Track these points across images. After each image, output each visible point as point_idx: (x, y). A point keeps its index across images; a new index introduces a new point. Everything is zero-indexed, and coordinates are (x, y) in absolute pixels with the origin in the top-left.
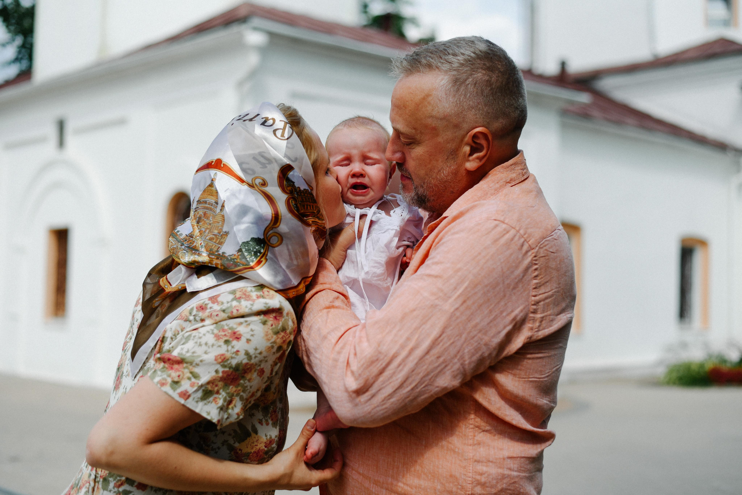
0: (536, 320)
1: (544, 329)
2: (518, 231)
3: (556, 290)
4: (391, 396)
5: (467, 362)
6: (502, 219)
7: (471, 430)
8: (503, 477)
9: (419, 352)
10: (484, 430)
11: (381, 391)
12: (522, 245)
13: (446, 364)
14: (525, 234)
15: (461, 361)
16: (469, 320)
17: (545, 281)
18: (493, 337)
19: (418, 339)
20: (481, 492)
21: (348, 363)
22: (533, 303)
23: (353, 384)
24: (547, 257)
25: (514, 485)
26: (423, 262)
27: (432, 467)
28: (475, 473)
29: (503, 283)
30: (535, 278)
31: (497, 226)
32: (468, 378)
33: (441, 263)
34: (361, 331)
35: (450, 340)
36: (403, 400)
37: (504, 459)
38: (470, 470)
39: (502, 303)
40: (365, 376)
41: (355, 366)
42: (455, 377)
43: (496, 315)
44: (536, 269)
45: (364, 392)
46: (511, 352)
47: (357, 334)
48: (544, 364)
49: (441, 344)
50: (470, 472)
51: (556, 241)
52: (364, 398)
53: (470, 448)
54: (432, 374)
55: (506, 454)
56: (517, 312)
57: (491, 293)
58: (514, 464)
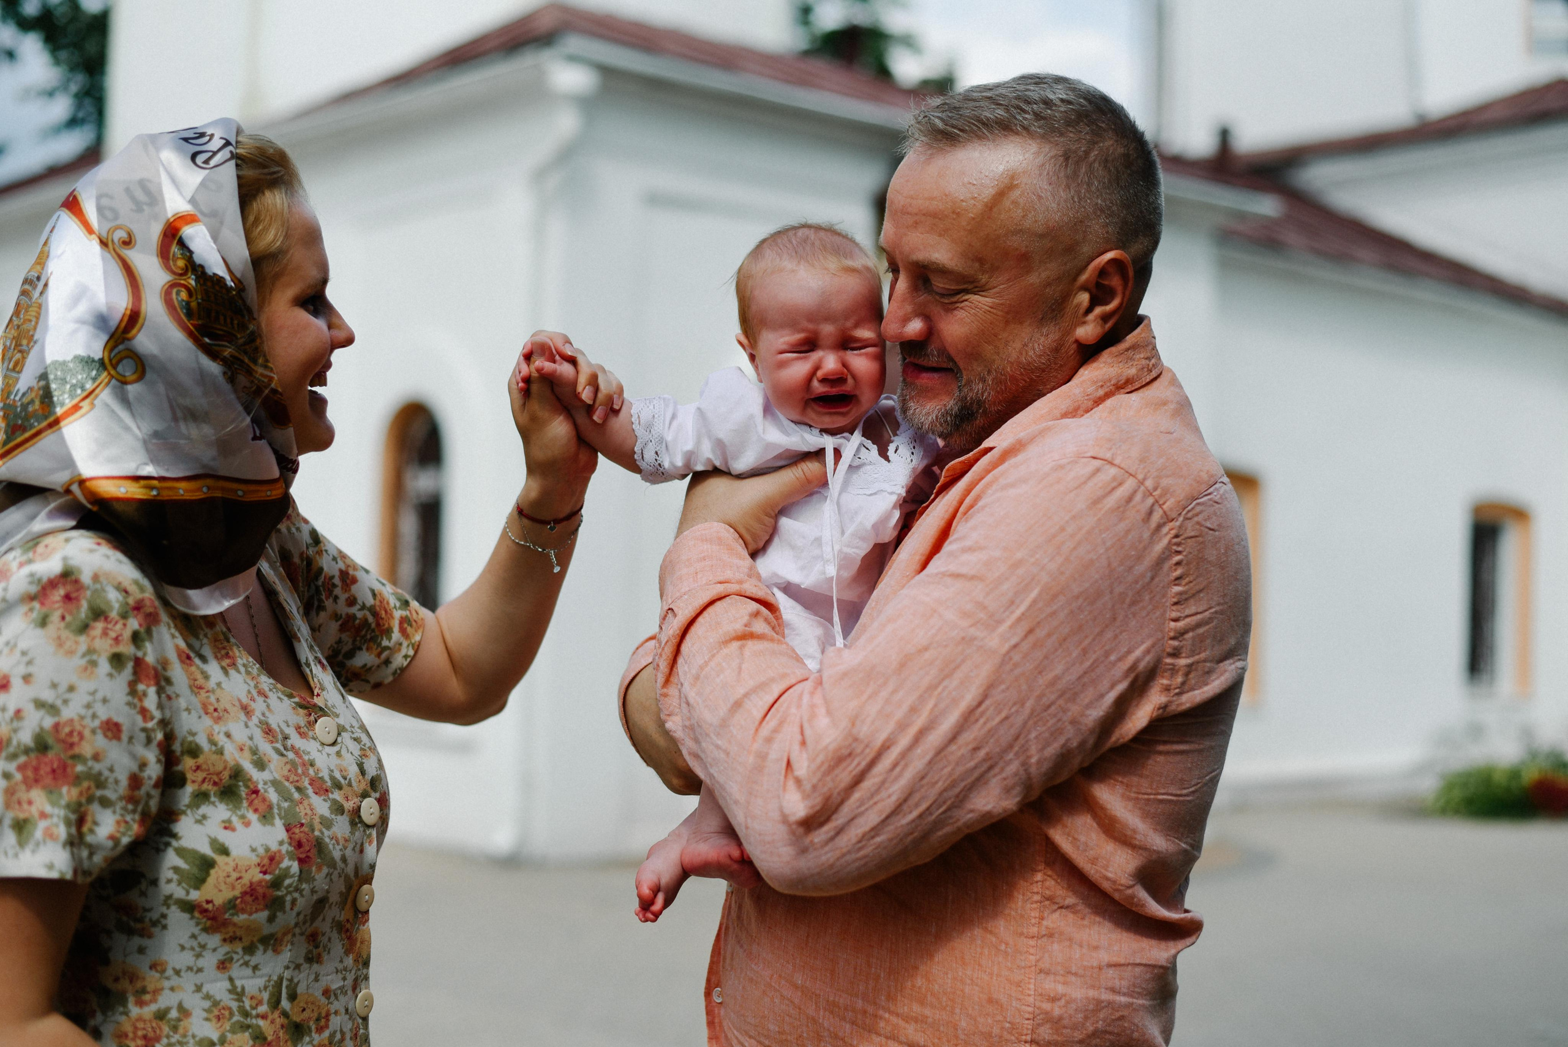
0: (1177, 671)
1: (1192, 689)
2: (1142, 483)
3: (1218, 608)
4: (875, 830)
5: (1034, 760)
6: (1108, 456)
7: (1034, 906)
8: (1099, 1005)
9: (935, 738)
10: (1061, 905)
11: (856, 821)
12: (1150, 513)
13: (991, 765)
14: (1155, 489)
15: (1022, 758)
16: (1040, 670)
17: (1197, 588)
18: (1089, 706)
19: (932, 709)
20: (1051, 1038)
21: (789, 763)
22: (1172, 634)
23: (798, 806)
24: (1200, 539)
25: (1120, 1023)
26: (937, 547)
27: (949, 981)
28: (1039, 998)
29: (1111, 592)
30: (1176, 582)
31: (1098, 470)
32: (1035, 794)
33: (981, 548)
34: (812, 693)
35: (1000, 712)
36: (901, 840)
37: (1100, 968)
38: (1029, 989)
39: (1109, 635)
40: (825, 789)
41: (802, 768)
42: (1007, 790)
43: (1095, 661)
44: (1178, 564)
45: (821, 824)
46: (1123, 738)
47: (806, 699)
48: (1189, 765)
49: (982, 721)
50: (1029, 995)
51: (1217, 506)
52: (820, 836)
53: (1032, 942)
54: (962, 784)
55: (1104, 957)
56: (1140, 653)
57: (1086, 613)
58: (1121, 979)
